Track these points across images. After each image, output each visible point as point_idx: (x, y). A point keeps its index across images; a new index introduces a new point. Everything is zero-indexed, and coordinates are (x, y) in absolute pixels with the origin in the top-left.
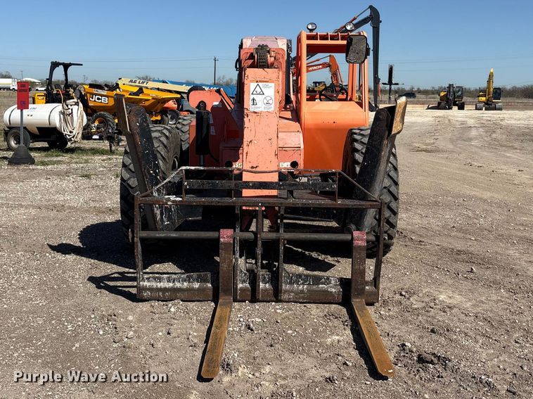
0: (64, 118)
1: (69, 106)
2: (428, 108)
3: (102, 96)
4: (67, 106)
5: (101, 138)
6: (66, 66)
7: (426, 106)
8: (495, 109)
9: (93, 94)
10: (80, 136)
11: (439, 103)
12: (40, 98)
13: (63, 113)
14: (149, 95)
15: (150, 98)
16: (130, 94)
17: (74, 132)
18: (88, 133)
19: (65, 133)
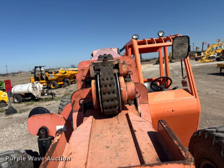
0: (33, 89)
1: (35, 84)
2: (154, 64)
3: (52, 76)
4: (34, 84)
5: (48, 95)
6: (40, 67)
7: (153, 64)
8: (172, 62)
9: (49, 76)
10: (40, 95)
11: (157, 63)
12: (32, 79)
13: (33, 87)
14: (69, 73)
15: (69, 74)
16: (62, 74)
17: (38, 94)
18: (43, 93)
19: (34, 94)
